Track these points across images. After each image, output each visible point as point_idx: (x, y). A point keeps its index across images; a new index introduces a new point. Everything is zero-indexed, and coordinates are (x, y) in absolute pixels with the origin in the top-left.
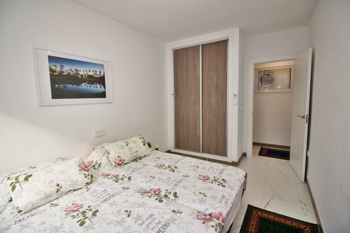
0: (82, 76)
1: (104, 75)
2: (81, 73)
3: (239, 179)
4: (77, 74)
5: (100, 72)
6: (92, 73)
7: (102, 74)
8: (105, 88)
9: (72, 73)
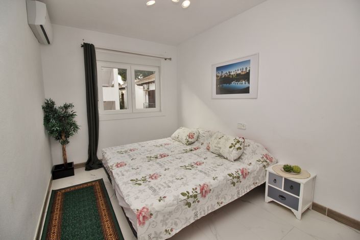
0: (232, 76)
1: (249, 70)
2: (232, 73)
3: (129, 195)
4: (230, 75)
5: (246, 68)
6: (239, 72)
7: (248, 70)
8: (249, 83)
9: (227, 75)
